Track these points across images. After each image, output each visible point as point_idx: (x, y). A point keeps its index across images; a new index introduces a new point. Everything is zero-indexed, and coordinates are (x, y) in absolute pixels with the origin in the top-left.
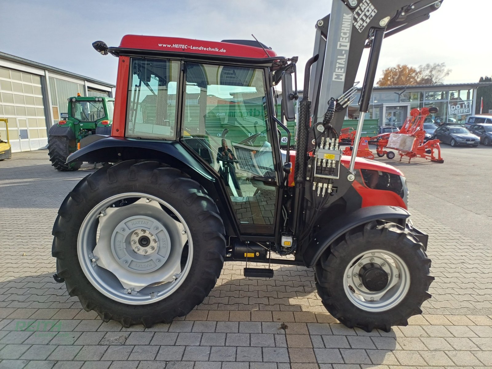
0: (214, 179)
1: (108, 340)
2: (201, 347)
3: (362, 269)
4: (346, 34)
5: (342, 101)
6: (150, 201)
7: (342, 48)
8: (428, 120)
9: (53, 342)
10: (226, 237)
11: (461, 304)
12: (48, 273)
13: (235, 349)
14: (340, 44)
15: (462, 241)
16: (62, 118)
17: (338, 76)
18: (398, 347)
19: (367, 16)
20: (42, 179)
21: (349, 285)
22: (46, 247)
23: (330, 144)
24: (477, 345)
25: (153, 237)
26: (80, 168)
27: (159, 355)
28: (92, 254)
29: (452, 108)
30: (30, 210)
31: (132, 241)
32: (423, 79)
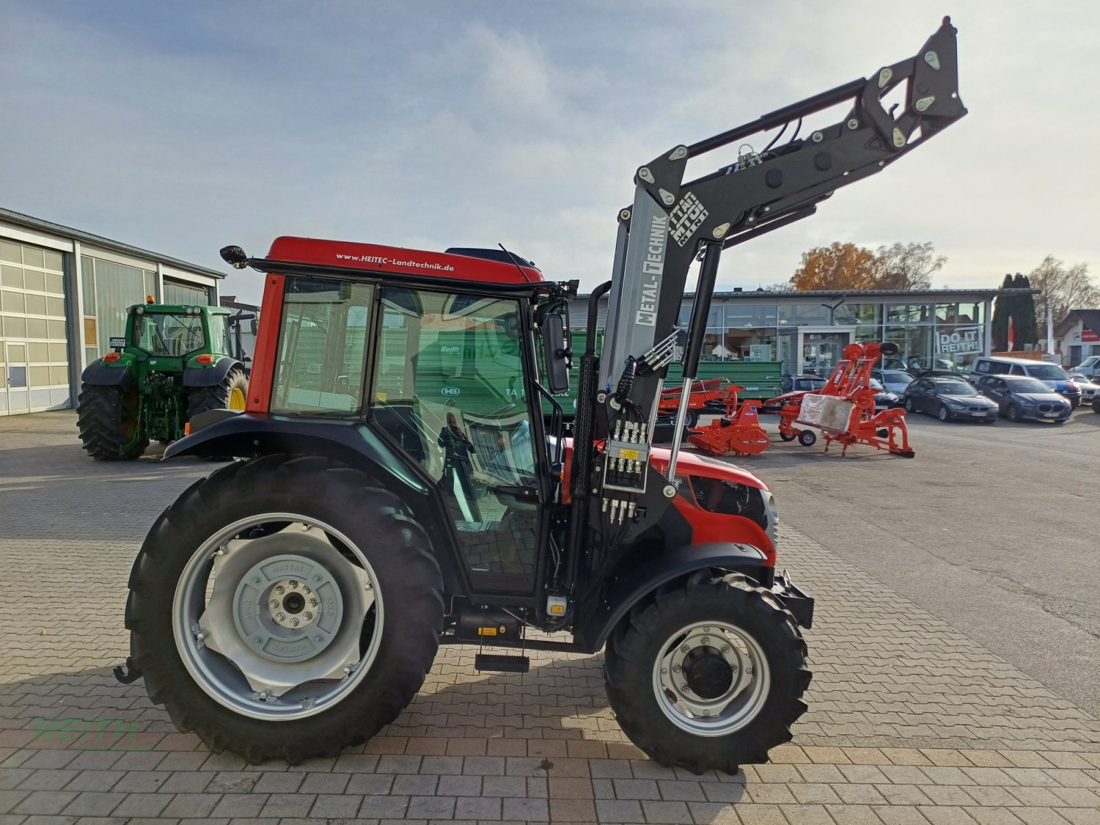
0: (426, 490)
1: (221, 786)
2: (391, 798)
3: (688, 658)
4: (658, 250)
5: (652, 358)
6: (309, 529)
7: (651, 271)
8: (895, 363)
9: (119, 787)
10: (446, 597)
11: (877, 728)
12: (95, 667)
13: (452, 801)
14: (648, 265)
15: (910, 616)
16: (111, 347)
17: (645, 317)
18: (745, 798)
19: (691, 221)
20: (59, 478)
21: (665, 688)
22: (86, 619)
23: (631, 432)
24: (883, 796)
25: (312, 595)
26: (142, 453)
27: (314, 808)
28: (197, 625)
29: (942, 339)
30: (45, 543)
31: (272, 601)
32: (887, 273)
